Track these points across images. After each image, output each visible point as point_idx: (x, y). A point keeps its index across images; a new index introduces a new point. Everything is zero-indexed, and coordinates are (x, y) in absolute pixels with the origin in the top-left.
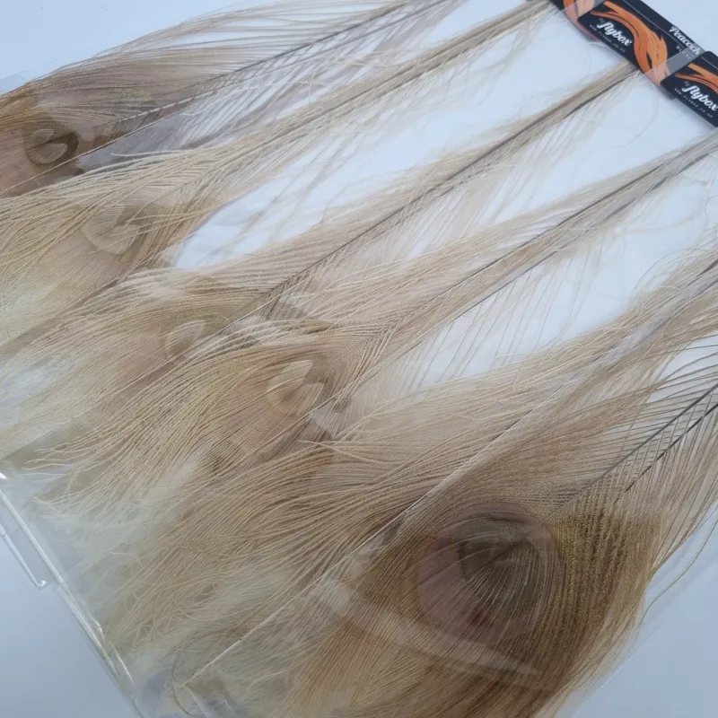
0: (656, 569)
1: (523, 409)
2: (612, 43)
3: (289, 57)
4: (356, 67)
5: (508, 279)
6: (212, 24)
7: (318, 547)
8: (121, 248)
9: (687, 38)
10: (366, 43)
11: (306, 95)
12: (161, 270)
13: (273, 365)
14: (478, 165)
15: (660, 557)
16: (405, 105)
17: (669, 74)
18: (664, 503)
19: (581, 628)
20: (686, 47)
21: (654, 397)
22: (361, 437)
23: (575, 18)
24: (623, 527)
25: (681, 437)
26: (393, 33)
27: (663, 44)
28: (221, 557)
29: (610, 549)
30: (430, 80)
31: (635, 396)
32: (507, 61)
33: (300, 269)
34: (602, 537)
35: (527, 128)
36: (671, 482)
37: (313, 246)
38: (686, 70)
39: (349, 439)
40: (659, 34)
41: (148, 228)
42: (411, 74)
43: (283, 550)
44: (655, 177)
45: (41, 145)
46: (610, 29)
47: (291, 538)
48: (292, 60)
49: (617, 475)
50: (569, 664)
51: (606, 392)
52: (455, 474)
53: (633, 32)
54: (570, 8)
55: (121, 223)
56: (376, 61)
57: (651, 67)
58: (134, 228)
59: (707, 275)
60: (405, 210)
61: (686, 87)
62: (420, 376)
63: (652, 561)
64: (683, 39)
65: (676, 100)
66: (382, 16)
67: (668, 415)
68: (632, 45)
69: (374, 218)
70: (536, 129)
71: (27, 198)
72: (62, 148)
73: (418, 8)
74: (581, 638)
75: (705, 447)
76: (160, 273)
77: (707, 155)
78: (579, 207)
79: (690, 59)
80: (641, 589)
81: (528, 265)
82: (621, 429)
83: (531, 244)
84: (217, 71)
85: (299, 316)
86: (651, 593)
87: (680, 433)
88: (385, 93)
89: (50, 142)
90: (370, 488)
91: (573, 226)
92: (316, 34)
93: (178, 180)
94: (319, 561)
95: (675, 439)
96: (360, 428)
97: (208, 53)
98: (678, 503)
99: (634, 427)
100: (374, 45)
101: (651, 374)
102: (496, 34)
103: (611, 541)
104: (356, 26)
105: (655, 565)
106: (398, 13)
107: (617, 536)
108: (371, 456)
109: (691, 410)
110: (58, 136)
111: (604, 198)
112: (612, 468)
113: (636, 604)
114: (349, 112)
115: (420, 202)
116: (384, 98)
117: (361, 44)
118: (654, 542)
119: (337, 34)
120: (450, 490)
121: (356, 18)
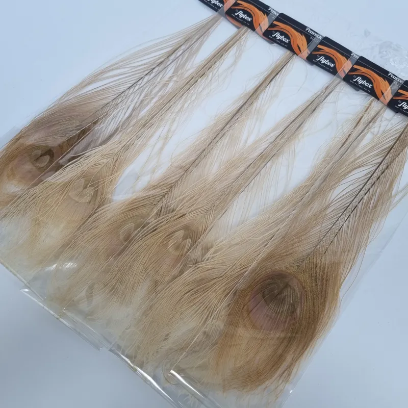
0: (342, 283)
1: (276, 229)
2: (281, 43)
3: (135, 87)
4: (166, 85)
5: (257, 172)
6: (95, 78)
7: (206, 308)
8: (88, 199)
9: (314, 32)
10: (168, 71)
11: (148, 104)
12: (109, 205)
13: (168, 235)
14: (233, 120)
15: (343, 278)
16: (193, 98)
17: (309, 53)
18: (341, 255)
19: (317, 314)
20: (315, 37)
21: (329, 210)
22: (213, 258)
23: (261, 33)
24: (326, 270)
25: (343, 225)
26: (179, 63)
27: (303, 38)
28: (169, 321)
29: (322, 280)
30: (202, 82)
31: (321, 212)
32: (235, 63)
33: (167, 190)
34: (318, 275)
35: (251, 96)
36: (342, 246)
37: (170, 177)
38: (317, 49)
39: (207, 260)
40: (301, 33)
41: (97, 187)
42: (192, 81)
43: (192, 312)
44: (312, 107)
45: (37, 159)
46: (278, 36)
47: (194, 306)
48: (137, 88)
49: (319, 248)
50: (315, 329)
51: (308, 214)
52: (254, 264)
53: (289, 35)
54: (258, 29)
55: (85, 187)
56: (175, 79)
57: (301, 52)
58: (92, 188)
59: (342, 149)
60: (206, 149)
61: (318, 58)
62: (230, 224)
63: (340, 280)
64: (313, 33)
65: (314, 66)
66: (172, 54)
67: (336, 217)
68: (290, 42)
69: (193, 158)
70: (255, 96)
71: (41, 186)
72: (47, 158)
73: (187, 46)
74: (318, 318)
75: (354, 226)
76: (109, 206)
77: (333, 90)
78: (282, 129)
79: (318, 42)
80: (337, 293)
81: (264, 164)
82: (318, 228)
83: (263, 153)
84: (105, 102)
85: (173, 211)
86: (341, 293)
87: (342, 224)
88: (183, 95)
89: (41, 156)
90: (221, 278)
91: (280, 140)
92: (144, 71)
93: (104, 161)
94: (208, 313)
95: (340, 227)
96: (211, 255)
97: (98, 93)
98: (346, 254)
99: (323, 225)
100: (172, 70)
101: (326, 200)
102: (227, 51)
103: (322, 277)
104: (162, 62)
105: (341, 281)
106: (179, 51)
107: (324, 273)
108: (218, 265)
109: (345, 212)
110: (43, 152)
111: (291, 123)
112: (317, 246)
113: (337, 299)
114: (170, 108)
115: (211, 144)
116: (184, 97)
117: (165, 72)
118: (339, 272)
119: (154, 69)
120: (253, 271)
121: (160, 58)
